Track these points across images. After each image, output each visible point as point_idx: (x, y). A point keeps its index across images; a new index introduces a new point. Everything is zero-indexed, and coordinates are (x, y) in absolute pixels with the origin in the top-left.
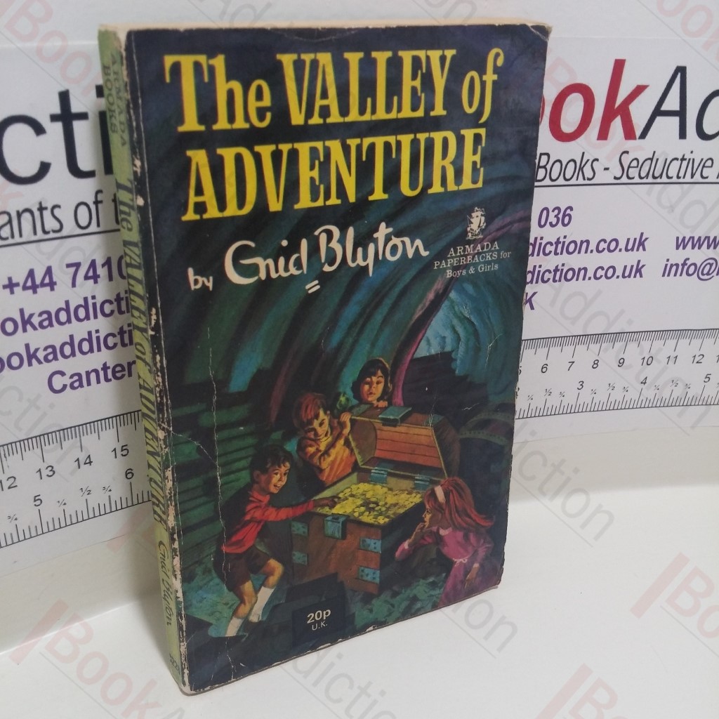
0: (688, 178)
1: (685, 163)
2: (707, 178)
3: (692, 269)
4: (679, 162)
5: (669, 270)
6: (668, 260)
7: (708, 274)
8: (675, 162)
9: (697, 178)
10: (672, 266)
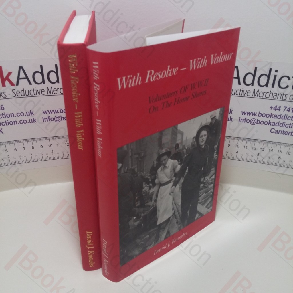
0: (243, 95)
1: (241, 91)
2: (249, 96)
3: (248, 121)
4: (239, 91)
5: (241, 120)
6: (240, 118)
7: (253, 123)
8: (238, 91)
9: (246, 95)
10: (241, 119)
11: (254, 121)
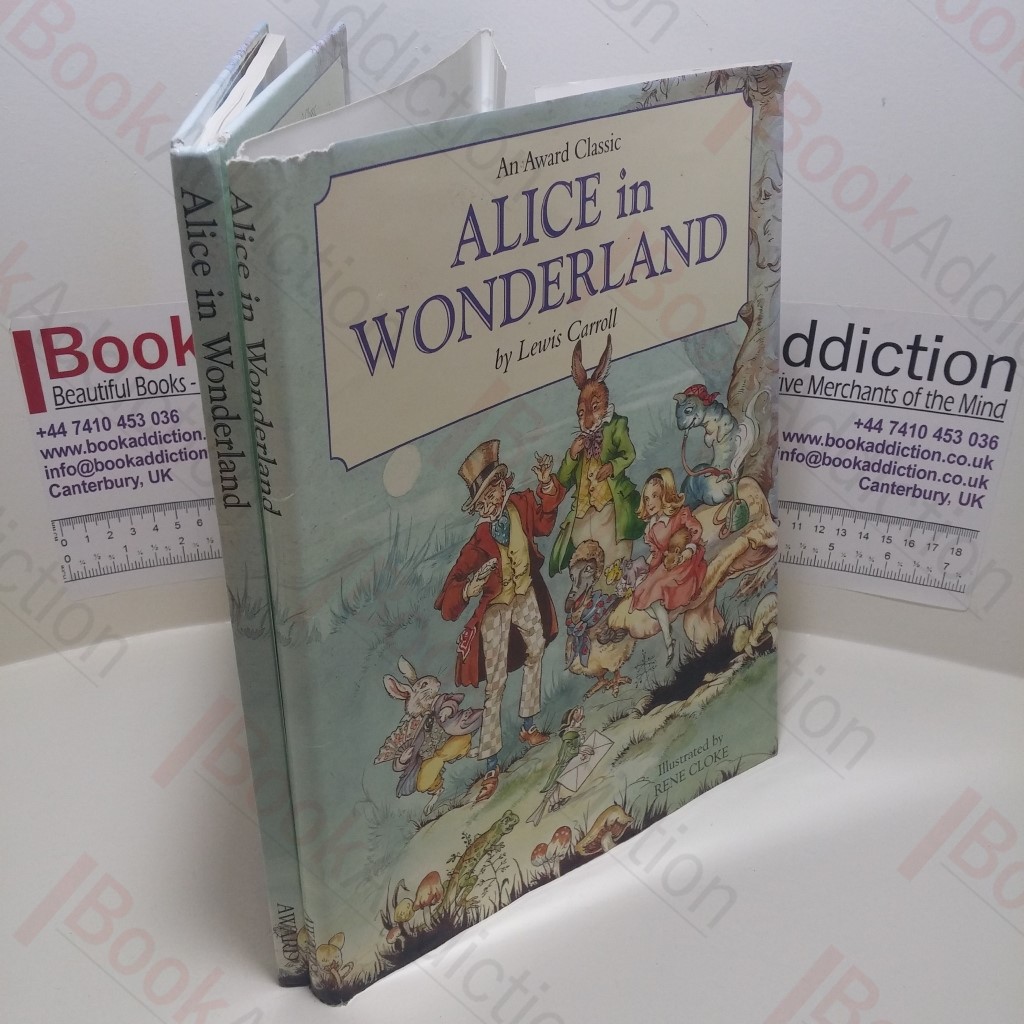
11: (817, 457)
